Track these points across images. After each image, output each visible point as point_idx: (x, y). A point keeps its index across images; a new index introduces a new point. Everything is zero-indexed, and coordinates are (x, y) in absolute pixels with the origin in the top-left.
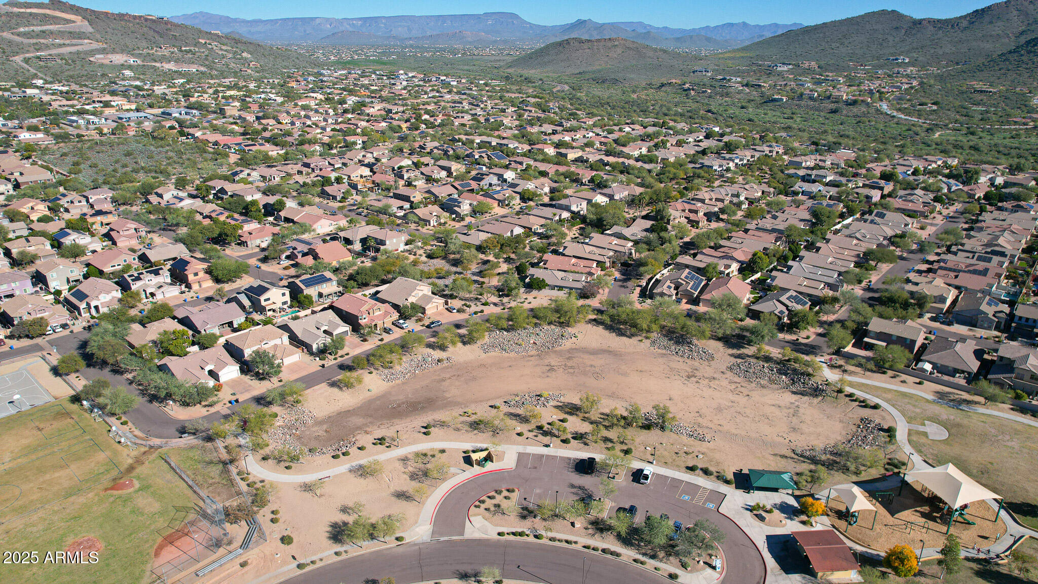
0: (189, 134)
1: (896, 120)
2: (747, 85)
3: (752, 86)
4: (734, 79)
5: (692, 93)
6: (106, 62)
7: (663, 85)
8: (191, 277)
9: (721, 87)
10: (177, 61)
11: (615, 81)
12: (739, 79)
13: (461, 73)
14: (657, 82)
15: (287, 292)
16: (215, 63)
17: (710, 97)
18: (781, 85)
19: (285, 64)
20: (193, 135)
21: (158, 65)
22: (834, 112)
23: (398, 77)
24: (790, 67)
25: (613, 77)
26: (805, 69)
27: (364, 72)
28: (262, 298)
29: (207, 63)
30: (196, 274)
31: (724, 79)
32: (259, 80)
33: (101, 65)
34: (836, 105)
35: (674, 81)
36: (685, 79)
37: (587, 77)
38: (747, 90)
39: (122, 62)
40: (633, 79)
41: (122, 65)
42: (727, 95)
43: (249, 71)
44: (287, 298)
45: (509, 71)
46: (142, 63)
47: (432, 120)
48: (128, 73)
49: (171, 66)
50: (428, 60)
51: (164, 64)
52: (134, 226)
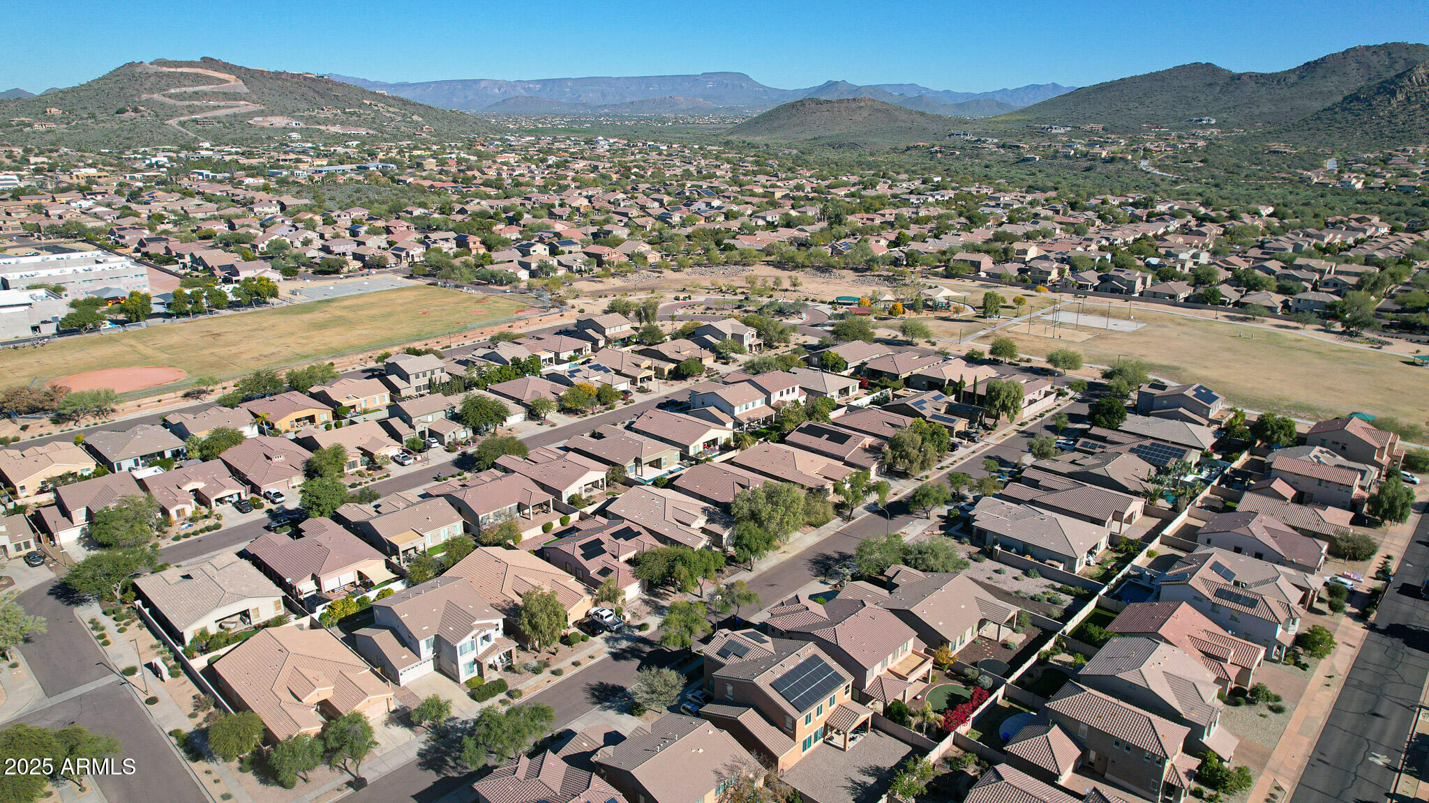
0: (399, 181)
1: (1149, 176)
2: (1003, 146)
3: (1010, 147)
4: (990, 140)
5: (939, 155)
6: (267, 125)
7: (908, 149)
8: (471, 245)
9: (974, 149)
10: (342, 124)
11: (854, 146)
12: (995, 141)
13: (672, 140)
14: (903, 146)
15: (547, 248)
16: (384, 126)
17: (957, 158)
18: (1044, 147)
19: (461, 128)
20: (404, 182)
21: (323, 128)
22: (1088, 169)
23: (597, 142)
24: (1069, 129)
25: (852, 141)
26: (1086, 131)
27: (555, 138)
28: (532, 249)
29: (375, 126)
30: (475, 243)
31: (979, 140)
32: (440, 143)
33: (263, 128)
34: (1092, 162)
35: (921, 144)
36: (936, 142)
37: (823, 142)
38: (1002, 151)
39: (284, 125)
40: (875, 143)
41: (285, 128)
42: (977, 156)
43: (424, 135)
44: (547, 252)
45: (730, 138)
46: (304, 126)
47: (642, 173)
48: (295, 135)
49: (337, 129)
50: (631, 128)
51: (329, 127)
52: (407, 224)
